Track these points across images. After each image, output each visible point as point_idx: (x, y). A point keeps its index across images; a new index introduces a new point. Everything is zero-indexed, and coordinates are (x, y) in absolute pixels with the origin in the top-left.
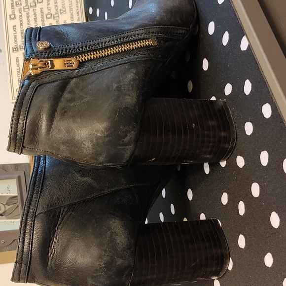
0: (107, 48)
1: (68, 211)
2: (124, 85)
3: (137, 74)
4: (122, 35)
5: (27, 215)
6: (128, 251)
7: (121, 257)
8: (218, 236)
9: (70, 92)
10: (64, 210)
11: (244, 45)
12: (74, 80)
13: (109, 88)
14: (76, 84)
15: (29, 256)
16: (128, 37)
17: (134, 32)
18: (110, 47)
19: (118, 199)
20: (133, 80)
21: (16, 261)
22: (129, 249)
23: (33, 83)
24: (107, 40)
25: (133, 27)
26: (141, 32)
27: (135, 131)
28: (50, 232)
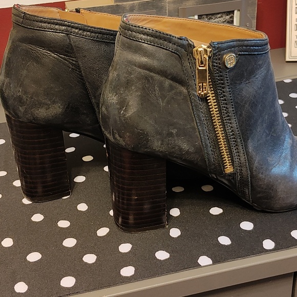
0: (223, 125)
1: (73, 64)
2: (175, 141)
3: (188, 152)
4: (239, 140)
5: (69, 26)
6: (32, 118)
7: (25, 111)
8: (51, 195)
9: (171, 86)
10: (73, 60)
11: (204, 261)
12: (185, 91)
13: (171, 125)
14: (180, 93)
15: (29, 27)
16: (236, 145)
17: (242, 152)
18: (224, 127)
19: (85, 111)
20: (181, 149)
21: (26, 14)
22: (34, 119)
23: (183, 50)
24: (234, 125)
25: (250, 151)
26: (242, 159)
27: (125, 145)
28: (51, 47)
